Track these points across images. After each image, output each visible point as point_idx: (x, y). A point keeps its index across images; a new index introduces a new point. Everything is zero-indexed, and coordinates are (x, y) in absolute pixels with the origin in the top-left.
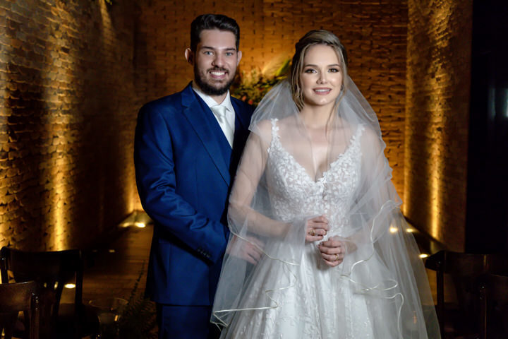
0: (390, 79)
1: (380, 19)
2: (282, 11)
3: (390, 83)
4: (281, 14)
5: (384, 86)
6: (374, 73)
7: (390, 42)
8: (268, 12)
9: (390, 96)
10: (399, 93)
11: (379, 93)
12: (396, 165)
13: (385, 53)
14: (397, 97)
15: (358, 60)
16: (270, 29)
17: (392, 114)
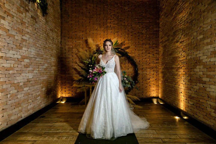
0: (153, 48)
1: (149, 27)
2: (114, 25)
3: (153, 50)
4: (114, 26)
5: (151, 51)
6: (147, 46)
7: (153, 35)
8: (109, 25)
9: (153, 55)
10: (156, 53)
11: (149, 53)
12: (156, 79)
13: (151, 39)
14: (156, 55)
15: (141, 42)
16: (110, 31)
17: (154, 61)
